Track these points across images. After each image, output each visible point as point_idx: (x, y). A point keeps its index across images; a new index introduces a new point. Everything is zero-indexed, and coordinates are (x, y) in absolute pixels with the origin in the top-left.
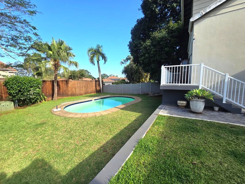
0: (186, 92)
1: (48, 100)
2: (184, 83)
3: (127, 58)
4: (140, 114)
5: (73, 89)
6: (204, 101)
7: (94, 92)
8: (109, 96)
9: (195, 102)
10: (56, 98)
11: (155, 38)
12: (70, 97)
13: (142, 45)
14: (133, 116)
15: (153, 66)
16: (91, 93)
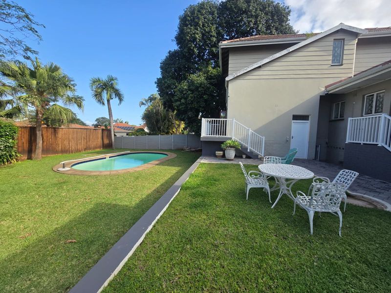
0: (222, 142)
1: (22, 160)
2: (221, 135)
3: (149, 97)
4: (180, 168)
5: (65, 143)
6: (235, 150)
7: (99, 147)
8: (129, 152)
9: (229, 151)
10: (41, 156)
11: (192, 82)
12: (60, 155)
13: (176, 87)
14: (173, 170)
15: (190, 114)
16: (95, 148)
